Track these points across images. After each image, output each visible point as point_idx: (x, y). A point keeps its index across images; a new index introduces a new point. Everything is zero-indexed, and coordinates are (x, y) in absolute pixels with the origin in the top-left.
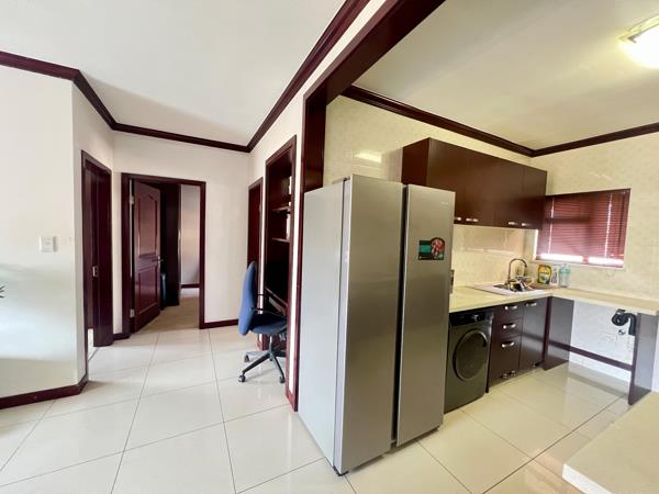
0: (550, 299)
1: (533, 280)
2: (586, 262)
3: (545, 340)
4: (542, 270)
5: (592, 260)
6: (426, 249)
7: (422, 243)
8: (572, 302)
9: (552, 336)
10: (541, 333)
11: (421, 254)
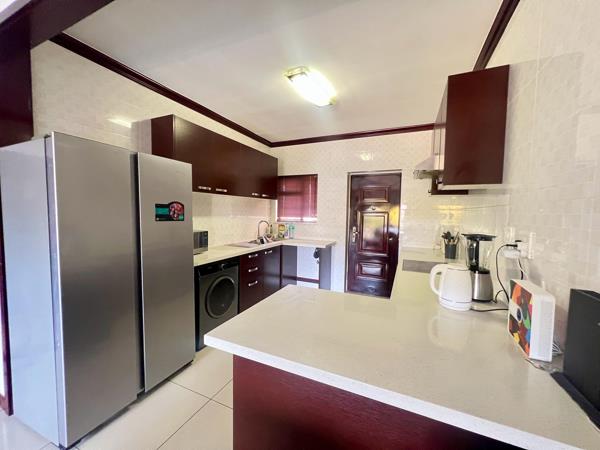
0: (281, 246)
1: (276, 236)
2: (302, 221)
3: (281, 276)
4: (281, 228)
5: (305, 219)
6: (164, 211)
7: (158, 206)
8: (296, 247)
9: (284, 273)
10: (278, 272)
11: (157, 216)
